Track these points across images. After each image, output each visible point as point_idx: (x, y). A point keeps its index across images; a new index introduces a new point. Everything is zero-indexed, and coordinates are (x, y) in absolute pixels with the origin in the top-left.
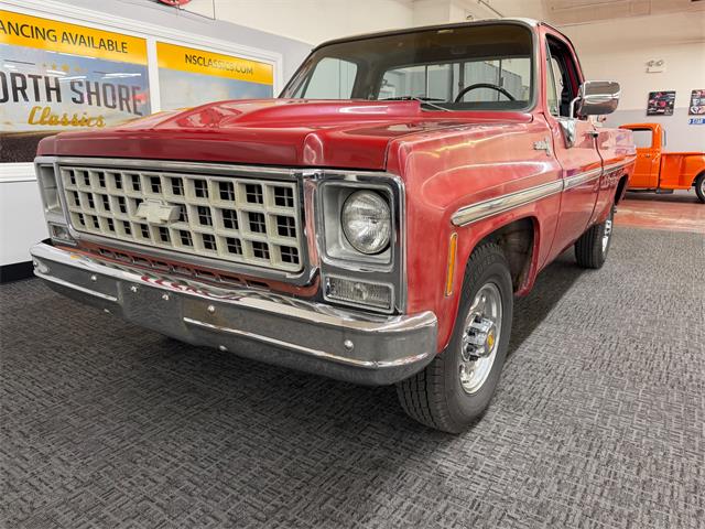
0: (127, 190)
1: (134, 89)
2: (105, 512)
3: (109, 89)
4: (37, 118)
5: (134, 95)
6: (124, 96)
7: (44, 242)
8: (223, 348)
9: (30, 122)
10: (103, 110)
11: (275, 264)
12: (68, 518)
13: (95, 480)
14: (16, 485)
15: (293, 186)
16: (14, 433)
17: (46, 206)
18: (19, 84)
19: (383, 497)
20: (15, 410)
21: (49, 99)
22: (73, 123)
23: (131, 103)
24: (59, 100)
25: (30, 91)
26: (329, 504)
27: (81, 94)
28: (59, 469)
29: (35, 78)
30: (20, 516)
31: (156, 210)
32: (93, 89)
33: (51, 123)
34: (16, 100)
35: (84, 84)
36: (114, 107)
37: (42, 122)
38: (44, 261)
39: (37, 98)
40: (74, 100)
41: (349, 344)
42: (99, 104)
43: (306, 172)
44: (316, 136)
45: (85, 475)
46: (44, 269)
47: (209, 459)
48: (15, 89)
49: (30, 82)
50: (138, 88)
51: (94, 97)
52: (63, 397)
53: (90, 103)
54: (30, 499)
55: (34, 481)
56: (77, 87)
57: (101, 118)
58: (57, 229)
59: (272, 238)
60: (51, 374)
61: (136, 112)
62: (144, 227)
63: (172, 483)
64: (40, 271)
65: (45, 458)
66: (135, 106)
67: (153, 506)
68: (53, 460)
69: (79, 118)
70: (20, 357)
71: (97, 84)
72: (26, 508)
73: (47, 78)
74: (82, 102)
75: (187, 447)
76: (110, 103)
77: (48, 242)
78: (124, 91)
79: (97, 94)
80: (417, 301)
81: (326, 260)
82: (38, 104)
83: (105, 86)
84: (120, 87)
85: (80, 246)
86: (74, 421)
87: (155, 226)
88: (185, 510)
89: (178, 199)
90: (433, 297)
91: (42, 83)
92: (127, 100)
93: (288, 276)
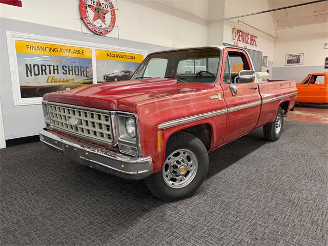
0: (66, 114)
1: (86, 67)
2: (52, 218)
3: (76, 68)
4: (50, 80)
5: (86, 71)
6: (82, 71)
7: (44, 129)
8: (91, 167)
9: (47, 82)
10: (75, 76)
11: (106, 140)
12: (41, 219)
13: (51, 208)
14: (27, 208)
15: (109, 115)
16: (30, 193)
17: (45, 117)
18: (44, 69)
19: (141, 220)
20: (31, 186)
21: (54, 73)
22: (63, 82)
23: (85, 73)
24: (58, 73)
25: (47, 71)
26: (123, 221)
27: (66, 71)
28: (41, 204)
29: (50, 66)
30: (27, 217)
31: (74, 121)
32: (70, 69)
33: (55, 82)
34: (42, 74)
35: (67, 67)
36: (78, 75)
37: (51, 82)
38: (43, 136)
39: (50, 74)
40: (63, 73)
41: (123, 166)
42: (73, 74)
43: (112, 112)
44: (115, 101)
45: (48, 207)
46: (43, 139)
47: (89, 205)
48: (42, 70)
49: (47, 67)
50: (88, 67)
51: (71, 72)
52: (47, 183)
53: (69, 74)
54: (30, 212)
55: (33, 208)
56: (64, 68)
57: (73, 79)
58: (48, 125)
59: (105, 131)
60: (45, 175)
61: (87, 77)
62: (71, 126)
63: (75, 211)
64: (42, 139)
65: (38, 201)
66: (86, 74)
67: (67, 217)
68: (40, 202)
69: (65, 80)
70: (36, 169)
71: (72, 67)
72: (29, 215)
73: (54, 66)
74: (66, 74)
75: (83, 201)
76: (77, 74)
77: (45, 129)
78: (82, 68)
79: (72, 70)
80: (146, 153)
81: (119, 139)
82: (50, 75)
83: (75, 67)
84: (81, 67)
85: (54, 131)
86: (49, 190)
87: (74, 126)
88: (76, 219)
89: (80, 118)
90: (152, 152)
91: (52, 68)
92: (83, 72)
93: (109, 144)
